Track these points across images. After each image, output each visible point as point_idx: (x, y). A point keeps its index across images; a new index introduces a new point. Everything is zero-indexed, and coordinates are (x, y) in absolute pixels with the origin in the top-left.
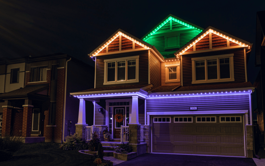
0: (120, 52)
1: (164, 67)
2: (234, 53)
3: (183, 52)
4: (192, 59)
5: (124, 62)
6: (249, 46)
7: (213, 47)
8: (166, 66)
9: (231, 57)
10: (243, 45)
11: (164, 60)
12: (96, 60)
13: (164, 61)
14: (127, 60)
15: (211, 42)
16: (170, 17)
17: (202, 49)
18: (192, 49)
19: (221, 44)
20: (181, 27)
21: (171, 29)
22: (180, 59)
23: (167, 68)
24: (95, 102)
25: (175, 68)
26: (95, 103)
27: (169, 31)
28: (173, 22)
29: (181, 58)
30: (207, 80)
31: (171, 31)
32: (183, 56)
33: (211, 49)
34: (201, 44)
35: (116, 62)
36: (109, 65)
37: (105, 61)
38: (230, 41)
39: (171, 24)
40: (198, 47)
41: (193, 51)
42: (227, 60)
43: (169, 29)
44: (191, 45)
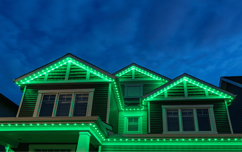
0: (66, 81)
1: (123, 117)
2: (214, 105)
3: (152, 98)
4: (163, 106)
5: (70, 97)
6: (232, 97)
7: (188, 95)
8: (125, 115)
9: (210, 108)
10: (225, 97)
11: (123, 108)
12: (25, 89)
13: (123, 110)
14: (75, 93)
15: (186, 91)
16: (133, 66)
17: (175, 96)
18: (162, 95)
19: (198, 93)
20: (146, 77)
21: (133, 78)
22: (147, 106)
23: (127, 117)
24: (10, 148)
25: (136, 119)
26: (8, 148)
27: (131, 80)
28: (136, 72)
29: (149, 105)
30: (182, 131)
31: (133, 80)
32: (151, 102)
33: (186, 97)
34: (174, 92)
35: (57, 95)
36: (45, 97)
37: (39, 91)
38: (209, 91)
39: (133, 74)
40: (170, 94)
41: (164, 97)
42: (206, 111)
43: (131, 78)
44: (162, 91)
